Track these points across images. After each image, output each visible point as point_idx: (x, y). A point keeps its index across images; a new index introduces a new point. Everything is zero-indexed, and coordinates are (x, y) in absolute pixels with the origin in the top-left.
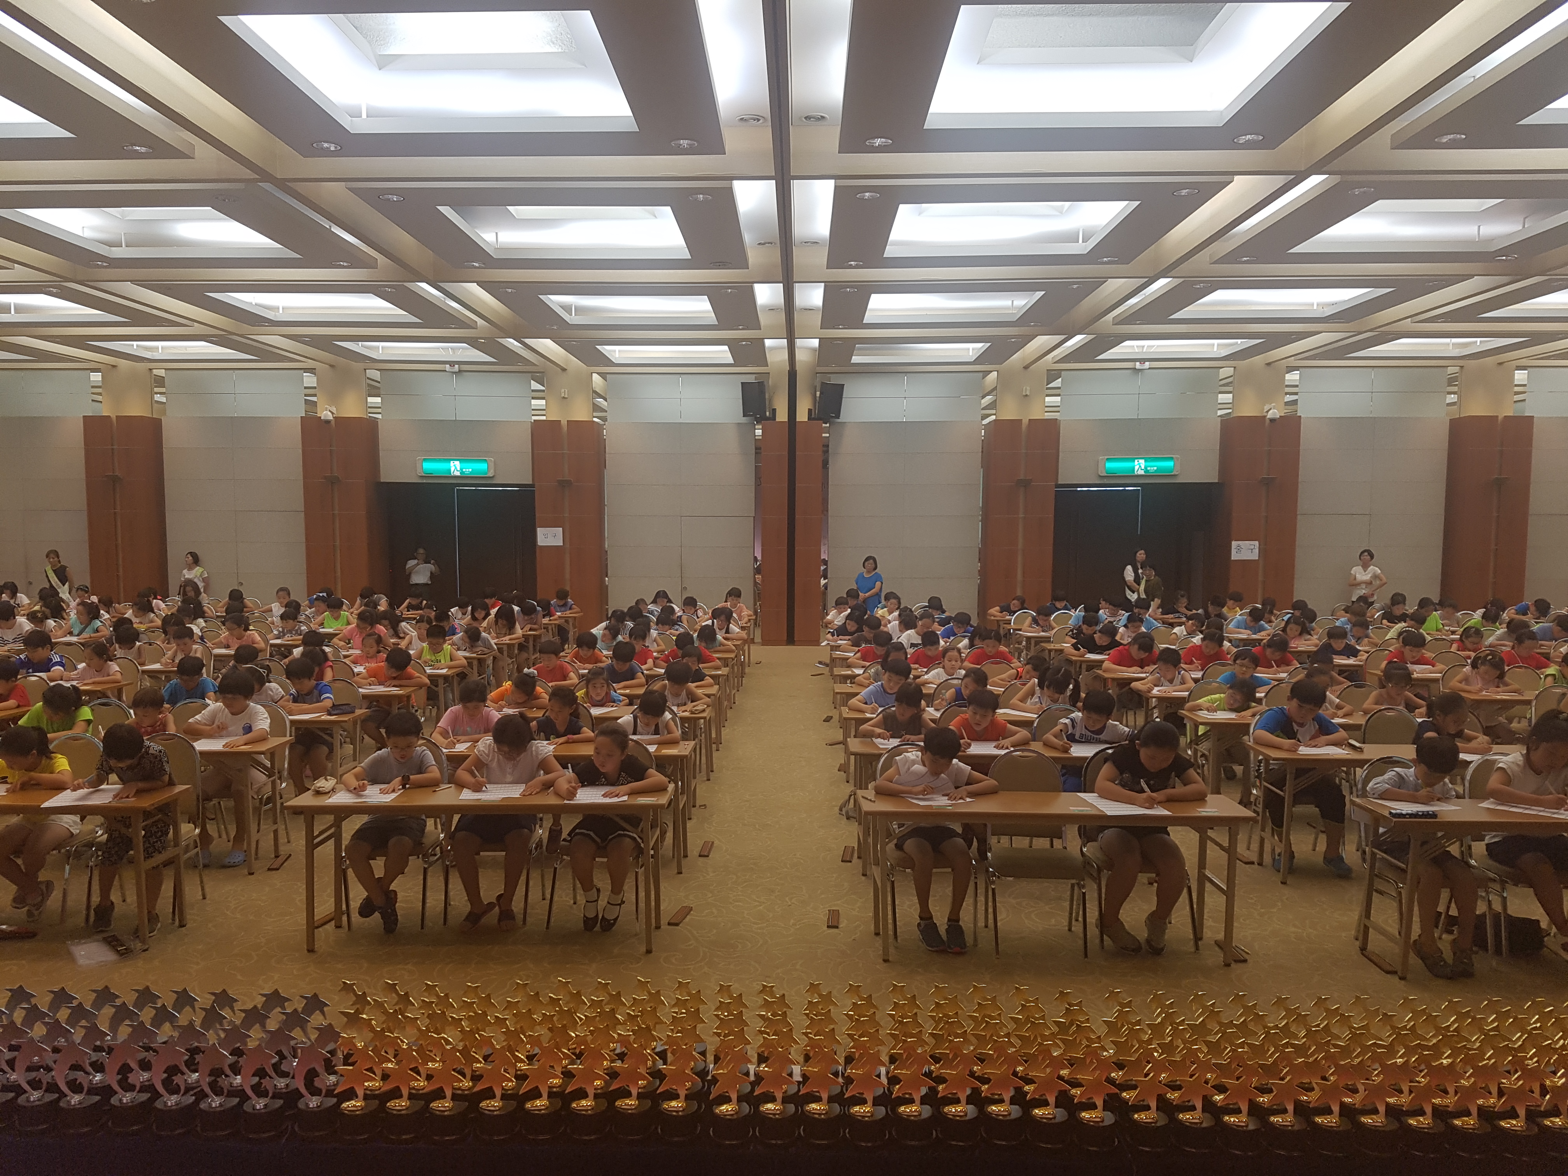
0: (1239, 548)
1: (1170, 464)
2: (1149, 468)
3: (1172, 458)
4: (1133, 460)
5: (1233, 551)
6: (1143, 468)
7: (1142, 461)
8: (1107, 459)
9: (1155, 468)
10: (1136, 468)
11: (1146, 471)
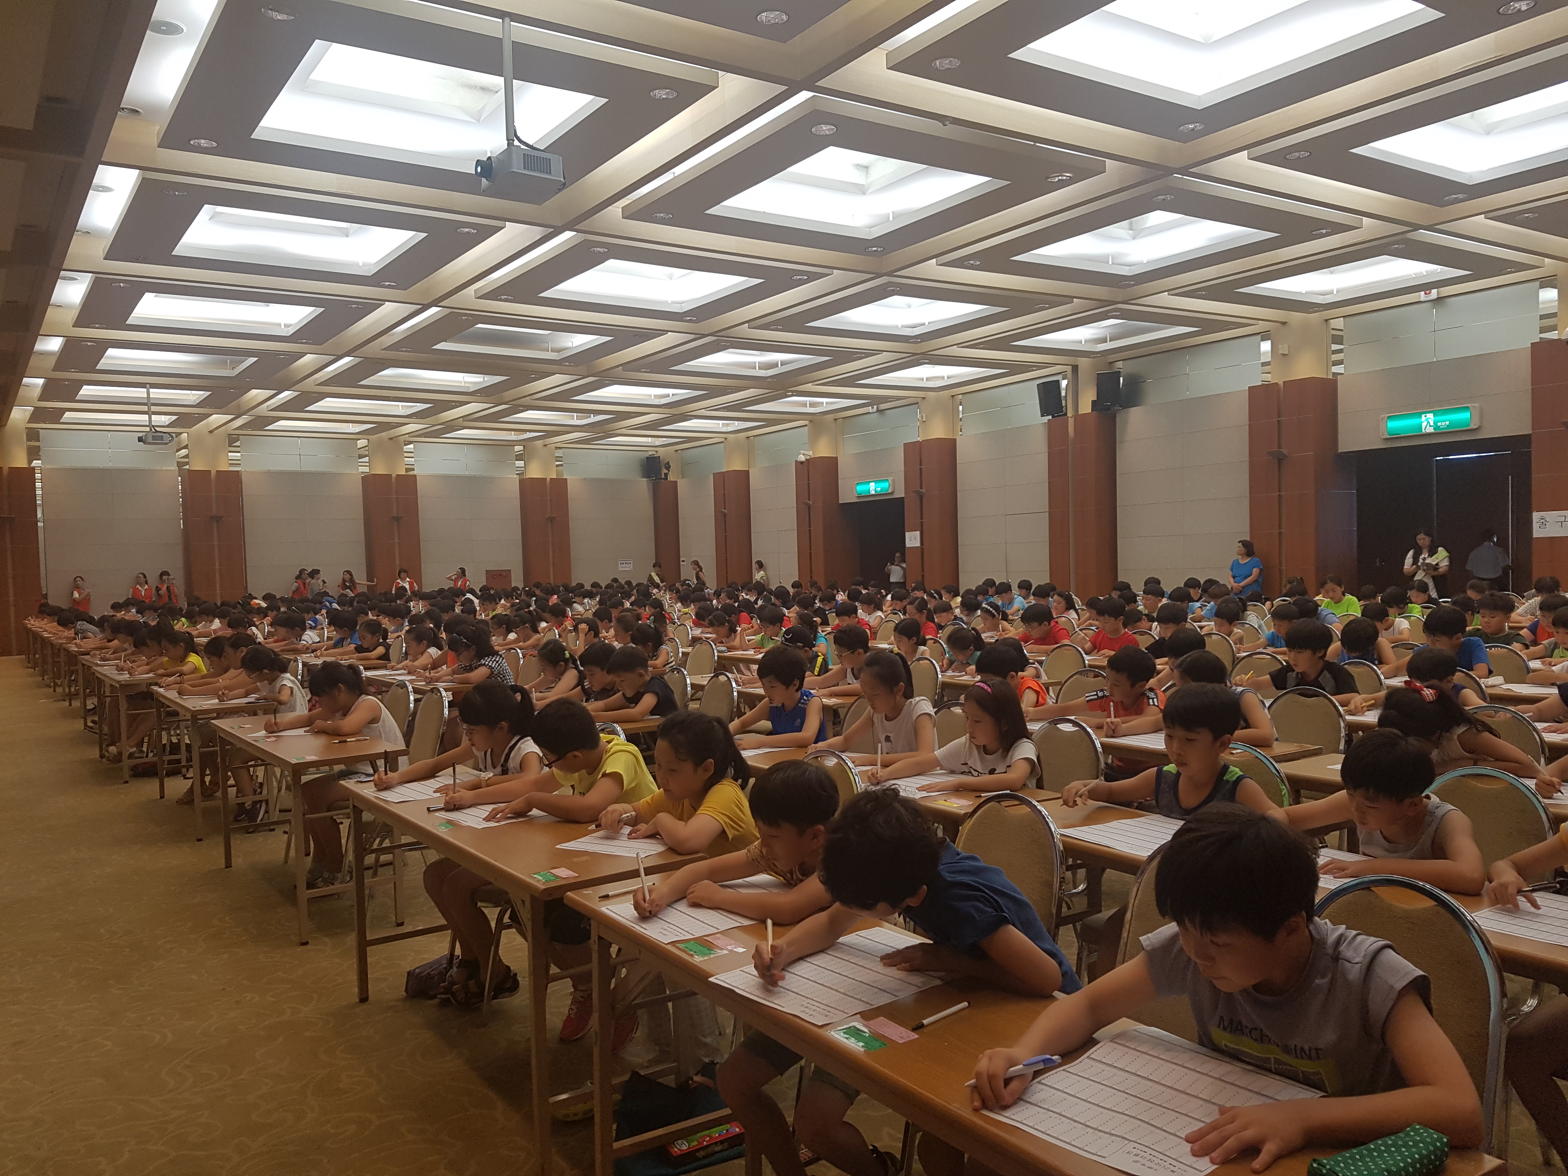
0: (1543, 523)
1: (1465, 416)
2: (1439, 424)
3: (1468, 407)
4: (1419, 415)
5: (1535, 526)
6: (1432, 424)
7: (1430, 416)
8: (1389, 417)
9: (1447, 423)
10: (1424, 425)
11: (1436, 427)
